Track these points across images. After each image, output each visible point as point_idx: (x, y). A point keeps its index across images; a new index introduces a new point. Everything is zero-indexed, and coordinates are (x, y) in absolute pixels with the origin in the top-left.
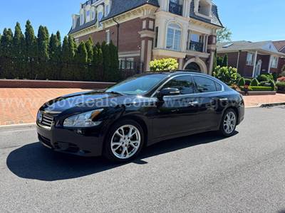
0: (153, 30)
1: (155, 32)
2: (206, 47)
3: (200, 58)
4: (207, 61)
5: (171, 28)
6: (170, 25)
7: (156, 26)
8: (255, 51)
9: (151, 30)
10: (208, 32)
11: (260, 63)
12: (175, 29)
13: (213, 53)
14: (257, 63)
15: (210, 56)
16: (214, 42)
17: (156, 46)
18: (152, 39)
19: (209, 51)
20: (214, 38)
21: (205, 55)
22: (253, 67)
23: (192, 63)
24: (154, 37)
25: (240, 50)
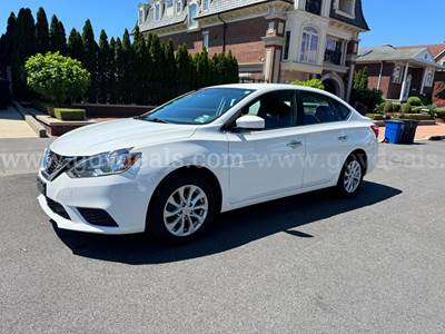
0: (282, 35)
1: (285, 38)
2: (343, 60)
3: (338, 73)
4: (345, 77)
5: (307, 32)
6: (306, 29)
7: (286, 30)
8: (405, 61)
9: (280, 35)
10: (347, 36)
11: (409, 79)
12: (311, 33)
13: (353, 66)
15: (349, 71)
16: (355, 50)
17: (286, 58)
18: (280, 48)
19: (348, 64)
20: (356, 46)
21: (343, 70)
22: (401, 85)
24: (284, 45)
25: (384, 62)
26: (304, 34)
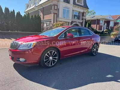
0: (57, 10)
2: (81, 17)
3: (78, 22)
4: (82, 23)
6: (64, 8)
7: (58, 8)
8: (103, 19)
9: (56, 10)
10: (82, 11)
11: (106, 24)
12: (66, 9)
13: (84, 20)
14: (104, 24)
15: (83, 21)
16: (85, 15)
17: (58, 17)
18: (56, 14)
19: (82, 19)
20: (85, 14)
21: (81, 21)
22: (102, 26)
23: (75, 24)
24: (57, 13)
25: (97, 19)
26: (63, 9)
